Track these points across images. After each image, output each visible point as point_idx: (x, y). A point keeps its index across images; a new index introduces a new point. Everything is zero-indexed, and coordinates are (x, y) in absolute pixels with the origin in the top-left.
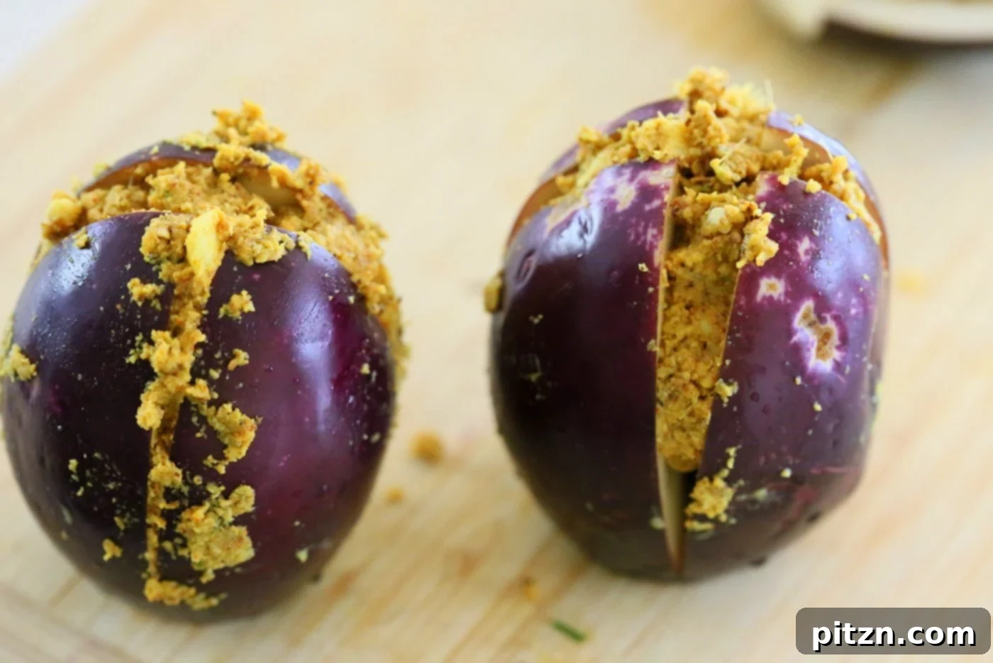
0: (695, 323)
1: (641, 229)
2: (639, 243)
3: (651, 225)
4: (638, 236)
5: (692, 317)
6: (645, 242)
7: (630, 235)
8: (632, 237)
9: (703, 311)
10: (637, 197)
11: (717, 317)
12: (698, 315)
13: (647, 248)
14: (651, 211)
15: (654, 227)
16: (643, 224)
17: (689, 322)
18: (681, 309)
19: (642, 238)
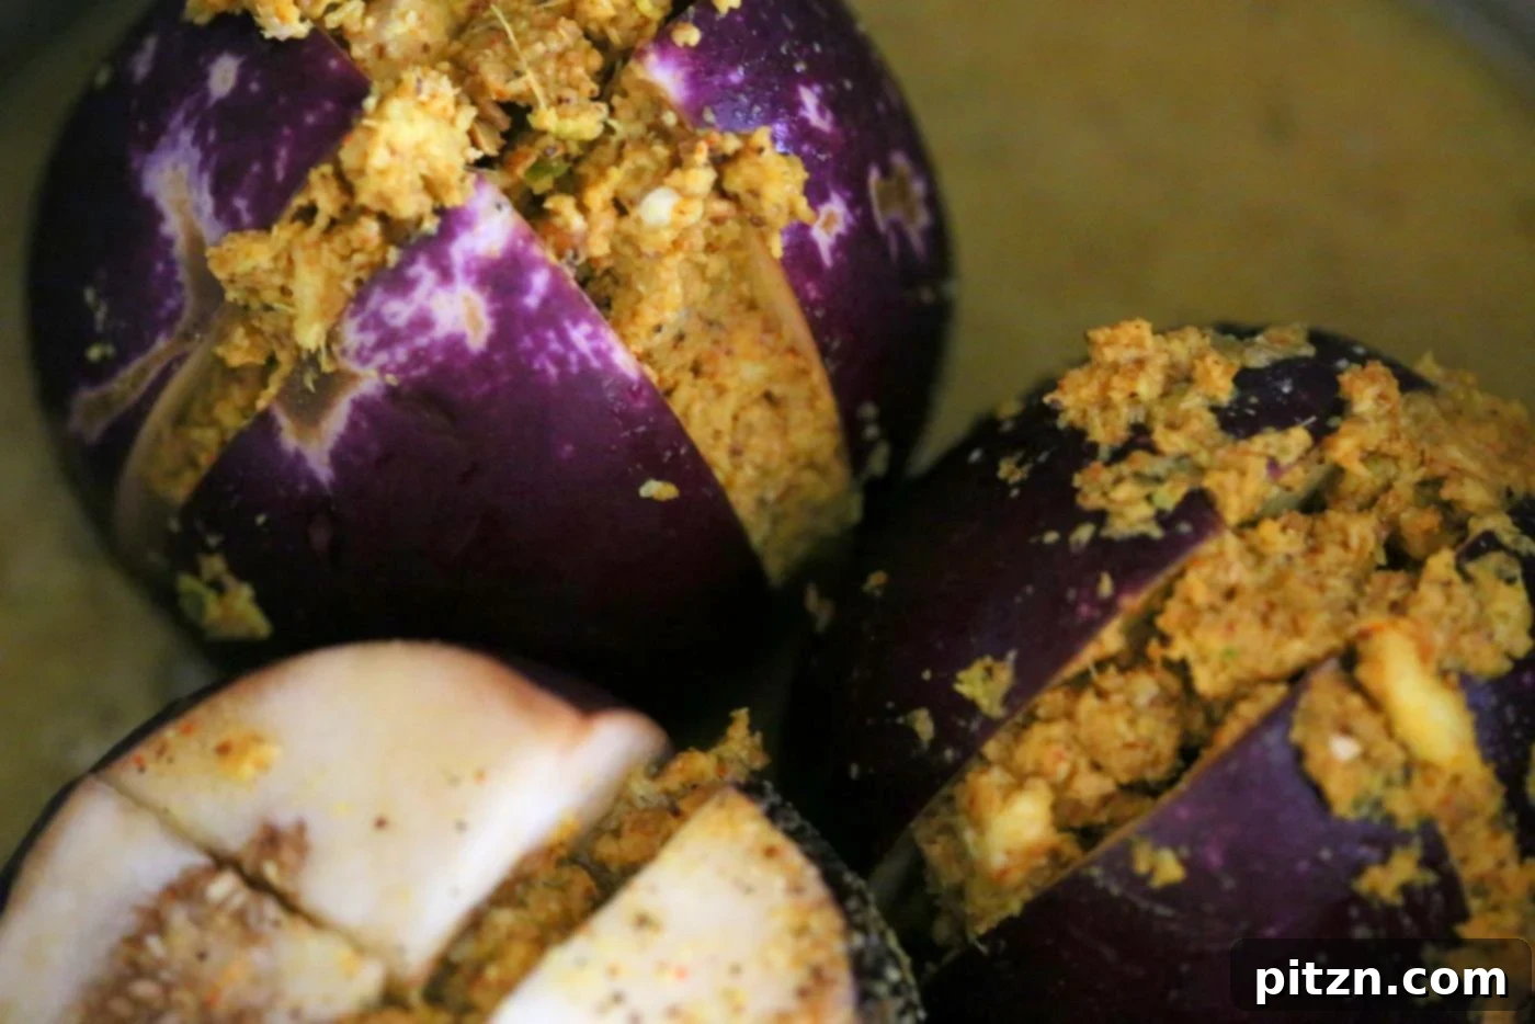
0: (731, 383)
1: (555, 346)
2: (574, 369)
3: (567, 324)
4: (561, 362)
5: (719, 379)
6: (583, 359)
7: (543, 371)
8: (552, 370)
9: (729, 353)
10: (492, 299)
11: (761, 343)
12: (725, 366)
13: (595, 364)
14: (545, 302)
15: (576, 323)
16: (551, 335)
17: (721, 391)
18: (694, 386)
19: (573, 358)
